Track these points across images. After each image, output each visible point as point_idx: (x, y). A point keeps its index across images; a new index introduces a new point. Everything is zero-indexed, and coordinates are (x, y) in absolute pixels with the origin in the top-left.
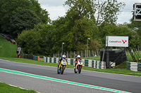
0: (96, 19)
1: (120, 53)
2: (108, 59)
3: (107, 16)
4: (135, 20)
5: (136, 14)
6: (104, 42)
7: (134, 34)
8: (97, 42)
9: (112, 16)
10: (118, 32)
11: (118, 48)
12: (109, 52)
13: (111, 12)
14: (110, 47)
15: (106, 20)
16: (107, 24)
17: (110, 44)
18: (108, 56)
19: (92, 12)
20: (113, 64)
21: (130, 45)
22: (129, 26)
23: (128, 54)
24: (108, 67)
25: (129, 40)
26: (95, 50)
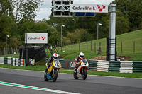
0: (15, 16)
1: (39, 50)
2: (27, 56)
3: (26, 13)
4: (54, 16)
5: (55, 11)
6: (23, 39)
7: (53, 30)
8: (16, 39)
9: (31, 13)
10: (37, 28)
11: (37, 44)
12: (29, 49)
13: (30, 9)
14: (29, 44)
15: (25, 17)
16: (26, 21)
17: (29, 41)
18: (27, 53)
19: (11, 9)
20: (33, 62)
21: (49, 41)
22: (48, 22)
23: (47, 50)
24: (27, 64)
25: (48, 36)
26: (14, 47)
